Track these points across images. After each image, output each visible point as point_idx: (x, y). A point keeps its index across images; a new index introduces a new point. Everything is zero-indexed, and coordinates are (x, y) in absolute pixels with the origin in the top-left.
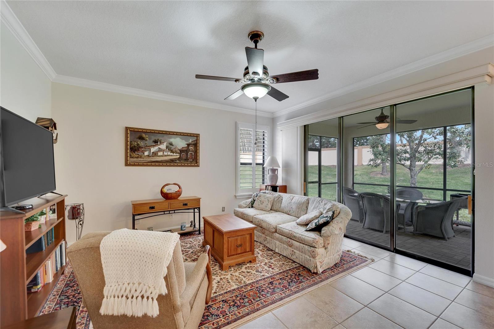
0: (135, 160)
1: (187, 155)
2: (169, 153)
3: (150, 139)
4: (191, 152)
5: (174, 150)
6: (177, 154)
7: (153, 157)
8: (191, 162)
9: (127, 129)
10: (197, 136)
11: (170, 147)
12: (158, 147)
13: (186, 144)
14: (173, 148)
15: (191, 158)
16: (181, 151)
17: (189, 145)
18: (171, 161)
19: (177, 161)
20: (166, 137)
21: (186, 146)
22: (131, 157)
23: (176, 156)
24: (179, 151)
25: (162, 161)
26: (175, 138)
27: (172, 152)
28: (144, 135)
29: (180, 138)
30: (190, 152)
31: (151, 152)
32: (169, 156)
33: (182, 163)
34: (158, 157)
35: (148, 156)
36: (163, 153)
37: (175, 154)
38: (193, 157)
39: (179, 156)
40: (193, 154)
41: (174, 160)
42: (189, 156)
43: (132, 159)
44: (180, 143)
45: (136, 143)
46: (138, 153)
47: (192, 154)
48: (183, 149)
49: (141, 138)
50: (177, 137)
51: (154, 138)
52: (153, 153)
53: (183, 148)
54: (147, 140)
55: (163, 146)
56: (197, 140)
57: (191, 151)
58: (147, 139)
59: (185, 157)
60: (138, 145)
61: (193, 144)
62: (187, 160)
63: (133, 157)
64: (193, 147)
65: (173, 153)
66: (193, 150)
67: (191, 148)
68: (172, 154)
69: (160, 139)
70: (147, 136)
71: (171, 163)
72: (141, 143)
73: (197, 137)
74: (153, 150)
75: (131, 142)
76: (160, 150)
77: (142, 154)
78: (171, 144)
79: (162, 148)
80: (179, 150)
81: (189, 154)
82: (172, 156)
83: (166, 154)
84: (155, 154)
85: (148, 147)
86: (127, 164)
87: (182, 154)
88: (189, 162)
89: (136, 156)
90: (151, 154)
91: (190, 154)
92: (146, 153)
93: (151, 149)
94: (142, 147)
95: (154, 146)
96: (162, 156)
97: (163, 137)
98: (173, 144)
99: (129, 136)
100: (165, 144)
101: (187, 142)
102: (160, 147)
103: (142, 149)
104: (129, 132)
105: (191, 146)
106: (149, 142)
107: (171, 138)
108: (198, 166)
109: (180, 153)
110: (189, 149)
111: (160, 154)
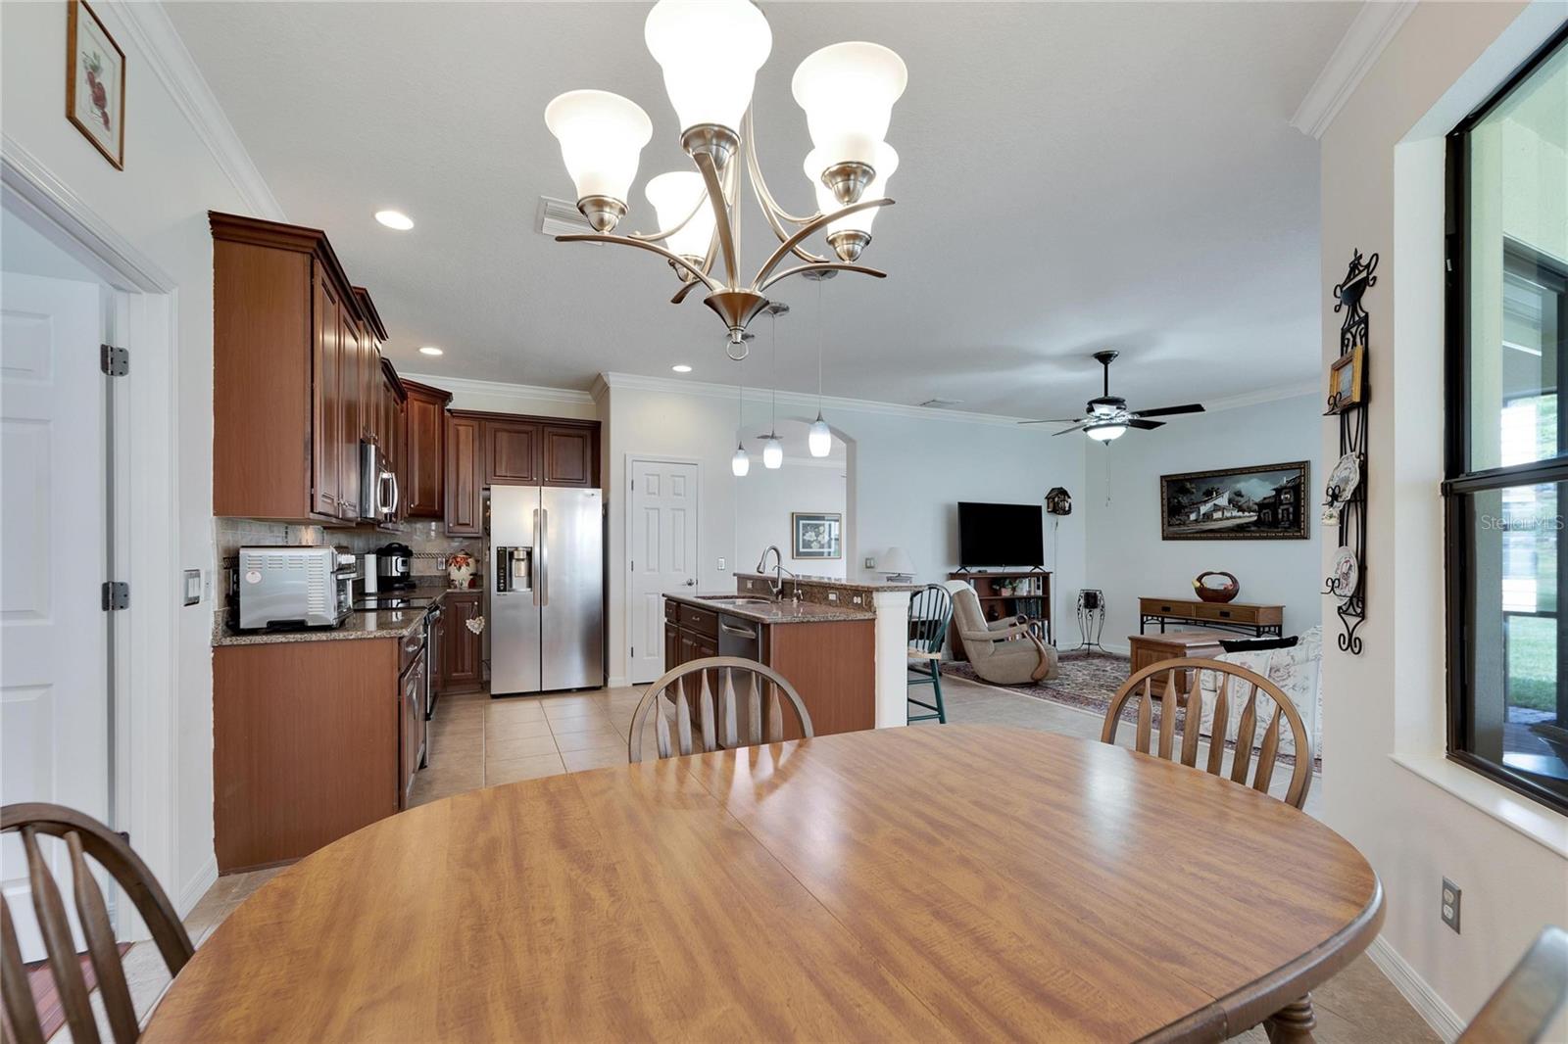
0: (1176, 529)
1: (1275, 514)
2: (1235, 513)
3: (1198, 490)
4: (1285, 507)
5: (1245, 506)
6: (1252, 514)
7: (1204, 522)
8: (1286, 528)
9: (1162, 477)
10: (1302, 466)
11: (1236, 502)
12: (1213, 502)
13: (1274, 489)
14: (1242, 501)
15: (1285, 519)
16: (1262, 506)
17: (1279, 491)
18: (1239, 527)
19: (1253, 528)
20: (1227, 481)
21: (1274, 493)
22: (1170, 525)
23: (1251, 516)
24: (1256, 507)
25: (1220, 529)
26: (1245, 481)
27: (1241, 509)
28: (1188, 485)
29: (1260, 479)
30: (1282, 507)
31: (1202, 512)
32: (1235, 518)
33: (1263, 531)
34: (1213, 523)
35: (1196, 520)
36: (1223, 513)
37: (1246, 514)
38: (1291, 516)
39: (1256, 518)
40: (1291, 510)
41: (1245, 525)
42: (1280, 516)
43: (1171, 529)
44: (1258, 490)
45: (1176, 501)
46: (1180, 517)
47: (1287, 510)
48: (1266, 501)
49: (1184, 491)
50: (1251, 478)
51: (1204, 487)
52: (1204, 515)
53: (1265, 499)
54: (1193, 493)
55: (1223, 501)
56: (1300, 477)
57: (1286, 504)
58: (1194, 490)
59: (1270, 519)
60: (1179, 502)
61: (1289, 488)
62: (1274, 524)
63: (1172, 525)
64: (1292, 494)
65: (1243, 511)
66: (1292, 501)
67: (1286, 497)
68: (1240, 514)
69: (1216, 487)
70: (1193, 485)
71: (1239, 532)
72: (1184, 500)
73: (1301, 468)
74: (1204, 509)
75: (1169, 499)
76: (1217, 508)
77: (1186, 517)
78: (1239, 494)
79: (1220, 504)
80: (1256, 504)
81: (1280, 511)
82: (1240, 517)
83: (1228, 514)
84: (1208, 517)
85: (1195, 505)
86: (1165, 538)
87: (1264, 511)
88: (1280, 530)
89: (1178, 522)
90: (1201, 517)
91: (1283, 510)
92: (1193, 517)
93: (1201, 508)
94: (1186, 507)
95: (1205, 502)
96: (1221, 520)
97: (1221, 482)
98: (1243, 493)
99: (1165, 489)
100: (1226, 496)
101: (1275, 484)
102: (1216, 502)
103: (1186, 510)
104: (1165, 484)
105: (1286, 494)
106: (1198, 495)
107: (1238, 482)
108: (1305, 537)
109: (1259, 511)
110: (1281, 501)
111: (1218, 515)
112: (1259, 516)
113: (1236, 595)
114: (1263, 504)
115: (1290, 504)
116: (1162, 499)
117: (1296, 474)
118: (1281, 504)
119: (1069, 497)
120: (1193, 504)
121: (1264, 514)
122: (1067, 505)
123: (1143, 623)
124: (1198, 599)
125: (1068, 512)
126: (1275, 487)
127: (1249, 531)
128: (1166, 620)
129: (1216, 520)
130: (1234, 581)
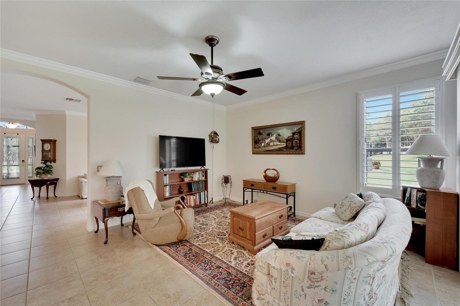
0: (257, 149)
1: (292, 143)
2: (278, 143)
3: (265, 133)
5: (281, 140)
6: (284, 143)
7: (267, 147)
8: (296, 150)
9: (252, 127)
10: (302, 123)
11: (278, 138)
12: (270, 139)
13: (292, 133)
14: (280, 138)
15: (296, 146)
16: (287, 140)
17: (293, 134)
18: (279, 149)
20: (275, 129)
21: (292, 134)
23: (283, 145)
24: (285, 141)
25: (273, 150)
26: (282, 129)
27: (280, 141)
28: (261, 131)
29: (287, 129)
30: (295, 141)
31: (266, 143)
32: (278, 145)
33: (288, 151)
34: (270, 147)
35: (264, 146)
36: (274, 143)
37: (282, 143)
38: (298, 144)
39: (285, 145)
40: (298, 142)
41: (281, 148)
42: (294, 144)
43: (255, 150)
44: (286, 133)
45: (257, 138)
46: (258, 145)
47: (297, 141)
49: (260, 134)
50: (284, 128)
51: (267, 132)
52: (267, 144)
53: (289, 137)
54: (263, 134)
55: (273, 138)
56: (301, 128)
57: (296, 139)
58: (263, 133)
59: (291, 146)
60: (258, 139)
61: (298, 132)
62: (292, 148)
63: (256, 148)
64: (298, 135)
66: (298, 138)
67: (296, 136)
68: (280, 143)
69: (271, 132)
70: (263, 131)
71: (279, 151)
72: (260, 137)
74: (267, 141)
75: (254, 137)
76: (272, 141)
77: (261, 145)
78: (279, 135)
79: (272, 139)
80: (285, 139)
81: (294, 142)
82: (280, 145)
83: (275, 144)
84: (268, 144)
85: (264, 139)
86: (253, 153)
87: (288, 142)
88: (294, 150)
89: (257, 147)
90: (266, 145)
91: (295, 142)
92: (263, 144)
93: (266, 141)
94: (261, 140)
95: (267, 138)
96: (273, 146)
97: (273, 130)
98: (281, 134)
99: (253, 133)
100: (275, 136)
101: (292, 131)
102: (271, 138)
103: (261, 142)
104: (253, 131)
105: (296, 135)
106: (265, 136)
107: (279, 130)
108: (303, 154)
109: (287, 142)
110: (294, 138)
111: (272, 144)
112: (286, 144)
113: (278, 179)
114: (288, 139)
115: (298, 139)
116: (252, 137)
117: (300, 126)
118: (294, 139)
119: (218, 136)
120: (263, 139)
121: (288, 143)
122: (217, 139)
123: (244, 191)
124: (264, 181)
125: (218, 142)
126: (292, 132)
127: (283, 151)
128: (253, 190)
129: (271, 146)
130: (278, 173)
